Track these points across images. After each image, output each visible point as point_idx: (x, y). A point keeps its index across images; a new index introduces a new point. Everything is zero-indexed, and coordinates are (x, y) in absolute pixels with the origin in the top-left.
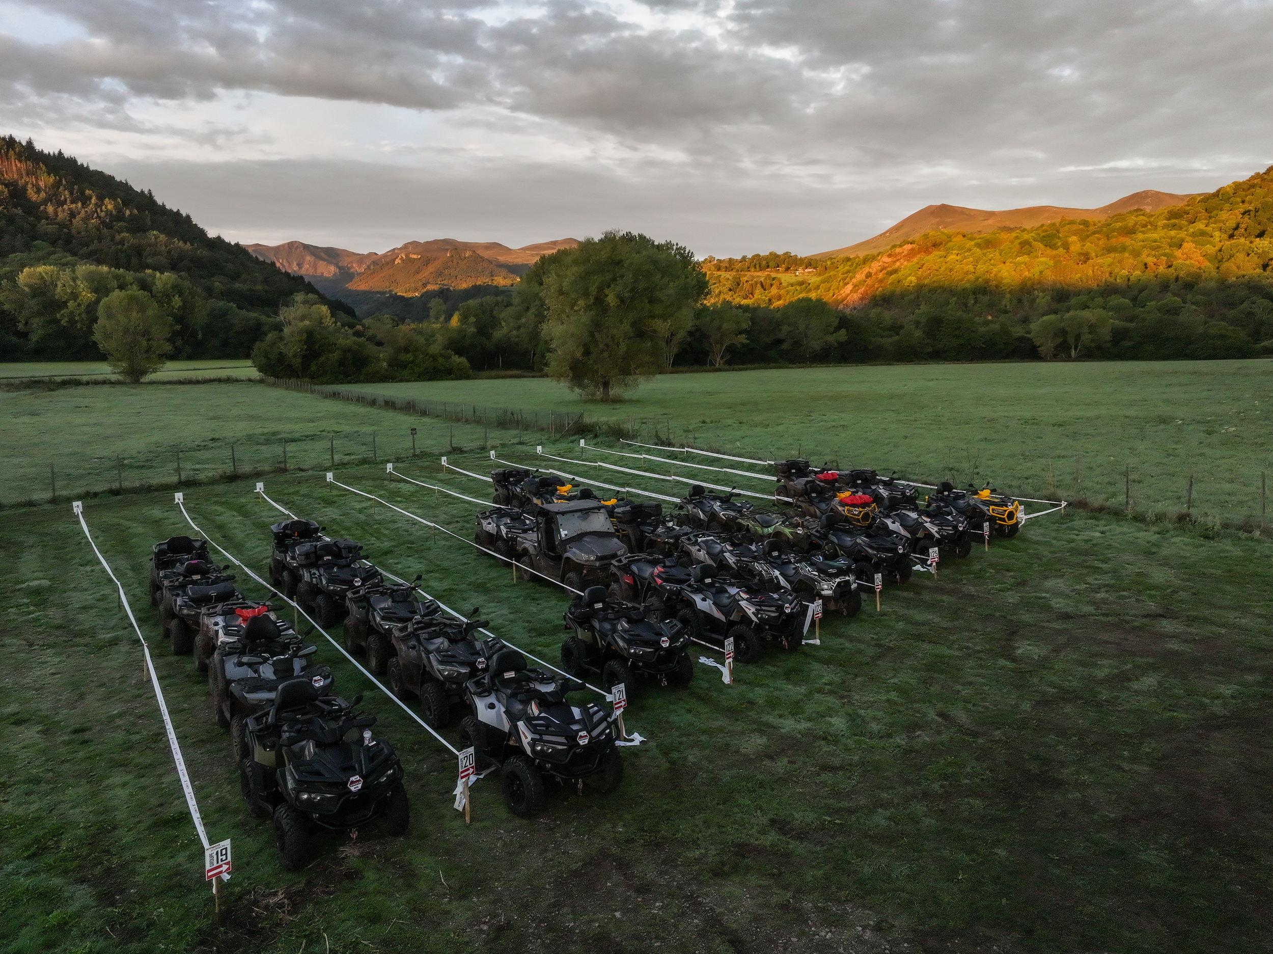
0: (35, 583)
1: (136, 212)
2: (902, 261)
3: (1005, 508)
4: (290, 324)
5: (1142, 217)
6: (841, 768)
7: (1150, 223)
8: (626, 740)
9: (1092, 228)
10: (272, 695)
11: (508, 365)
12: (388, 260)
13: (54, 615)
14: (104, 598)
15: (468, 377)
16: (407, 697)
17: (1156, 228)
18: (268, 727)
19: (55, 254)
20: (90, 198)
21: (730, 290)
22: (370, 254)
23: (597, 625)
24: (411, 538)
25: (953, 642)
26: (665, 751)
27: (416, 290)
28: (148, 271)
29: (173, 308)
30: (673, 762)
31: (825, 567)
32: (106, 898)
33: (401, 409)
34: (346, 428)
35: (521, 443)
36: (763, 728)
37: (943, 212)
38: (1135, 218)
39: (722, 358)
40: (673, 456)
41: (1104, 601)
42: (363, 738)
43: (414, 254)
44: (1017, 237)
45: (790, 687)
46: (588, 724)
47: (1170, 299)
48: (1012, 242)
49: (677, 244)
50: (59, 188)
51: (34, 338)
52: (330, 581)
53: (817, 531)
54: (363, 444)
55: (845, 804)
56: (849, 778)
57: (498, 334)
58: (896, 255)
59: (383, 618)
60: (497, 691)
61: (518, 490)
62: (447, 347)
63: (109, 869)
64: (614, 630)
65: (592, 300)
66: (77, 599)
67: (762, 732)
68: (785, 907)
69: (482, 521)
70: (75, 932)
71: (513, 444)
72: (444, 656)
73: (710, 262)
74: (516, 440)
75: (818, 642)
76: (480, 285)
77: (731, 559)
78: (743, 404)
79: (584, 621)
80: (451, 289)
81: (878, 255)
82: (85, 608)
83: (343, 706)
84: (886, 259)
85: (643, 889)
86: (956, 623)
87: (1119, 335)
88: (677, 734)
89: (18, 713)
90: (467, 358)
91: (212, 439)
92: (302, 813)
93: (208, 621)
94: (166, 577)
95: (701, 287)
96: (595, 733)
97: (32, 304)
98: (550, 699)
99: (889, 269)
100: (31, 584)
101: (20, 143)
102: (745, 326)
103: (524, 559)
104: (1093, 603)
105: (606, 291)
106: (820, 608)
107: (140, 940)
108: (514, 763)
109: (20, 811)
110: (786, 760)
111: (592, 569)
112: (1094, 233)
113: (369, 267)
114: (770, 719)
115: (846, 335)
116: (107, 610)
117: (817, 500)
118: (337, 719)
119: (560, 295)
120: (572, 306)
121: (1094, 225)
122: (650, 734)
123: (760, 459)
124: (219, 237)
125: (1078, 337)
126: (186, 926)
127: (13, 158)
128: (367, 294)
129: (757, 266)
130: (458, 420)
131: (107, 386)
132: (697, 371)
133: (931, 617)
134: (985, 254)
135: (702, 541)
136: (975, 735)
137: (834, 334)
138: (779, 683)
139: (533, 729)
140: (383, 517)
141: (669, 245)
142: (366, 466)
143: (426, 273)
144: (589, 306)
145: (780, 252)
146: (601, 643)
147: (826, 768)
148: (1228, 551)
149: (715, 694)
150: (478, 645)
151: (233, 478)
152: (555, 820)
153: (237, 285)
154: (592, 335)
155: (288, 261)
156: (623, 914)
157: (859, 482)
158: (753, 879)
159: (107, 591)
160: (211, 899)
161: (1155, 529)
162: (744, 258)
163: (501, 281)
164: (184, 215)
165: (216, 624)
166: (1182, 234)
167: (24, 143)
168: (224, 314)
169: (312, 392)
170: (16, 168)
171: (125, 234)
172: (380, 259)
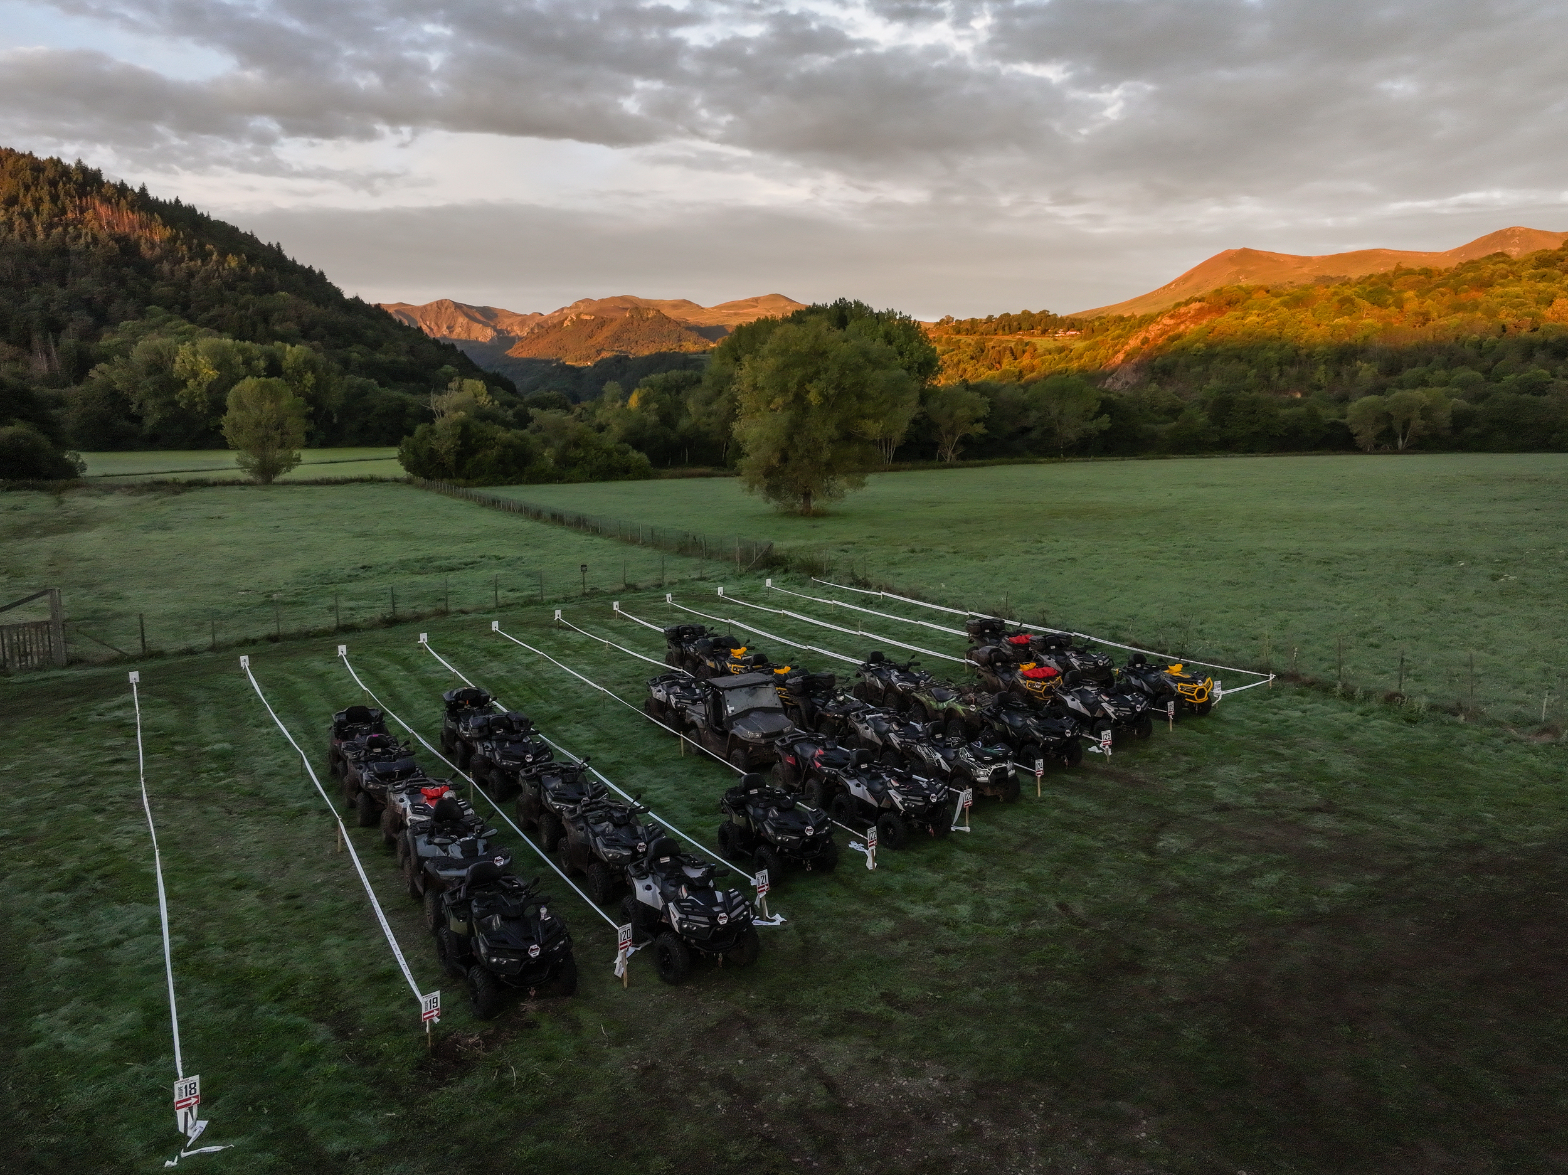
0: (217, 747)
1: (262, 269)
2: (1188, 323)
3: (1195, 686)
4: (443, 416)
5: (1502, 265)
6: (954, 951)
7: (1513, 273)
8: (768, 920)
9: (1436, 279)
10: (463, 873)
11: (696, 461)
12: (555, 322)
13: (244, 781)
14: (285, 764)
15: (648, 477)
16: (575, 875)
17: (1520, 278)
18: (461, 902)
19: (171, 320)
20: (211, 254)
21: (972, 358)
22: (533, 315)
23: (751, 811)
24: (579, 701)
25: (1101, 833)
26: (802, 931)
27: (588, 358)
28: (278, 343)
29: (305, 386)
30: (806, 941)
31: (980, 754)
32: (342, 1034)
33: (569, 524)
34: (509, 553)
35: (702, 579)
36: (895, 913)
37: (1244, 257)
38: (1492, 267)
39: (954, 451)
40: (867, 602)
41: (1269, 792)
42: (539, 914)
43: (586, 314)
44: (1335, 294)
45: (929, 874)
46: (728, 906)
47: (1536, 371)
48: (1329, 300)
49: (901, 313)
50: (175, 243)
51: (149, 423)
52: (503, 757)
53: (989, 710)
54: (528, 576)
55: (949, 982)
56: (959, 960)
57: (684, 424)
58: (1180, 316)
59: (554, 799)
60: (653, 874)
61: (692, 650)
62: (623, 440)
63: (339, 1012)
64: (766, 817)
65: (791, 398)
66: (262, 765)
67: (891, 916)
68: (875, 1061)
69: (652, 688)
70: (323, 1057)
71: (693, 580)
72: (608, 840)
73: (948, 323)
74: (695, 575)
75: (968, 829)
76: (665, 353)
77: (895, 740)
78: (967, 522)
79: (739, 806)
80: (631, 357)
81: (1158, 316)
82: (270, 775)
83: (522, 884)
84: (1168, 321)
85: (763, 1044)
86: (1112, 812)
87: (1460, 420)
88: (815, 916)
89: (235, 879)
90: (647, 454)
91: (363, 567)
92: (491, 972)
93: (395, 798)
94: (347, 748)
95: (928, 365)
96: (733, 915)
97: (147, 382)
98: (697, 884)
99: (1171, 334)
100: (215, 747)
101: (132, 190)
102: (982, 412)
103: (693, 731)
104: (1258, 795)
105: (808, 387)
106: (970, 797)
107: (372, 1065)
108: (665, 937)
109: (259, 964)
110: (906, 942)
111: (757, 747)
112: (1438, 286)
113: (532, 330)
114: (902, 904)
115: (1110, 422)
116: (290, 777)
117: (1001, 670)
118: (518, 897)
119: (754, 390)
120: (769, 403)
121: (1440, 275)
122: (790, 916)
123: (960, 608)
124: (357, 298)
125: (1406, 424)
126: (406, 1056)
127: (124, 209)
128: (531, 362)
129: (1006, 328)
130: (633, 541)
131: (237, 487)
132: (923, 468)
133: (1089, 805)
134: (1293, 315)
135: (870, 718)
136: (1084, 925)
137: (1094, 422)
138: (920, 870)
139: (681, 909)
140: (551, 675)
141: (891, 315)
142: (532, 607)
143: (600, 338)
144: (789, 404)
145: (1035, 310)
146: (754, 828)
147: (940, 951)
148: (1423, 738)
149: (856, 880)
150: (640, 830)
151: (392, 622)
152: (698, 988)
153: (379, 356)
154: (790, 437)
155: (437, 324)
156: (745, 1061)
157: (1053, 647)
158: (855, 1040)
159: (287, 757)
160: (425, 1038)
161: (1359, 709)
162: (990, 318)
163: (690, 346)
164: (317, 271)
165: (402, 800)
166: (1554, 288)
167: (137, 190)
168: (362, 392)
169: (468, 497)
170: (128, 221)
171: (249, 296)
172: (546, 321)
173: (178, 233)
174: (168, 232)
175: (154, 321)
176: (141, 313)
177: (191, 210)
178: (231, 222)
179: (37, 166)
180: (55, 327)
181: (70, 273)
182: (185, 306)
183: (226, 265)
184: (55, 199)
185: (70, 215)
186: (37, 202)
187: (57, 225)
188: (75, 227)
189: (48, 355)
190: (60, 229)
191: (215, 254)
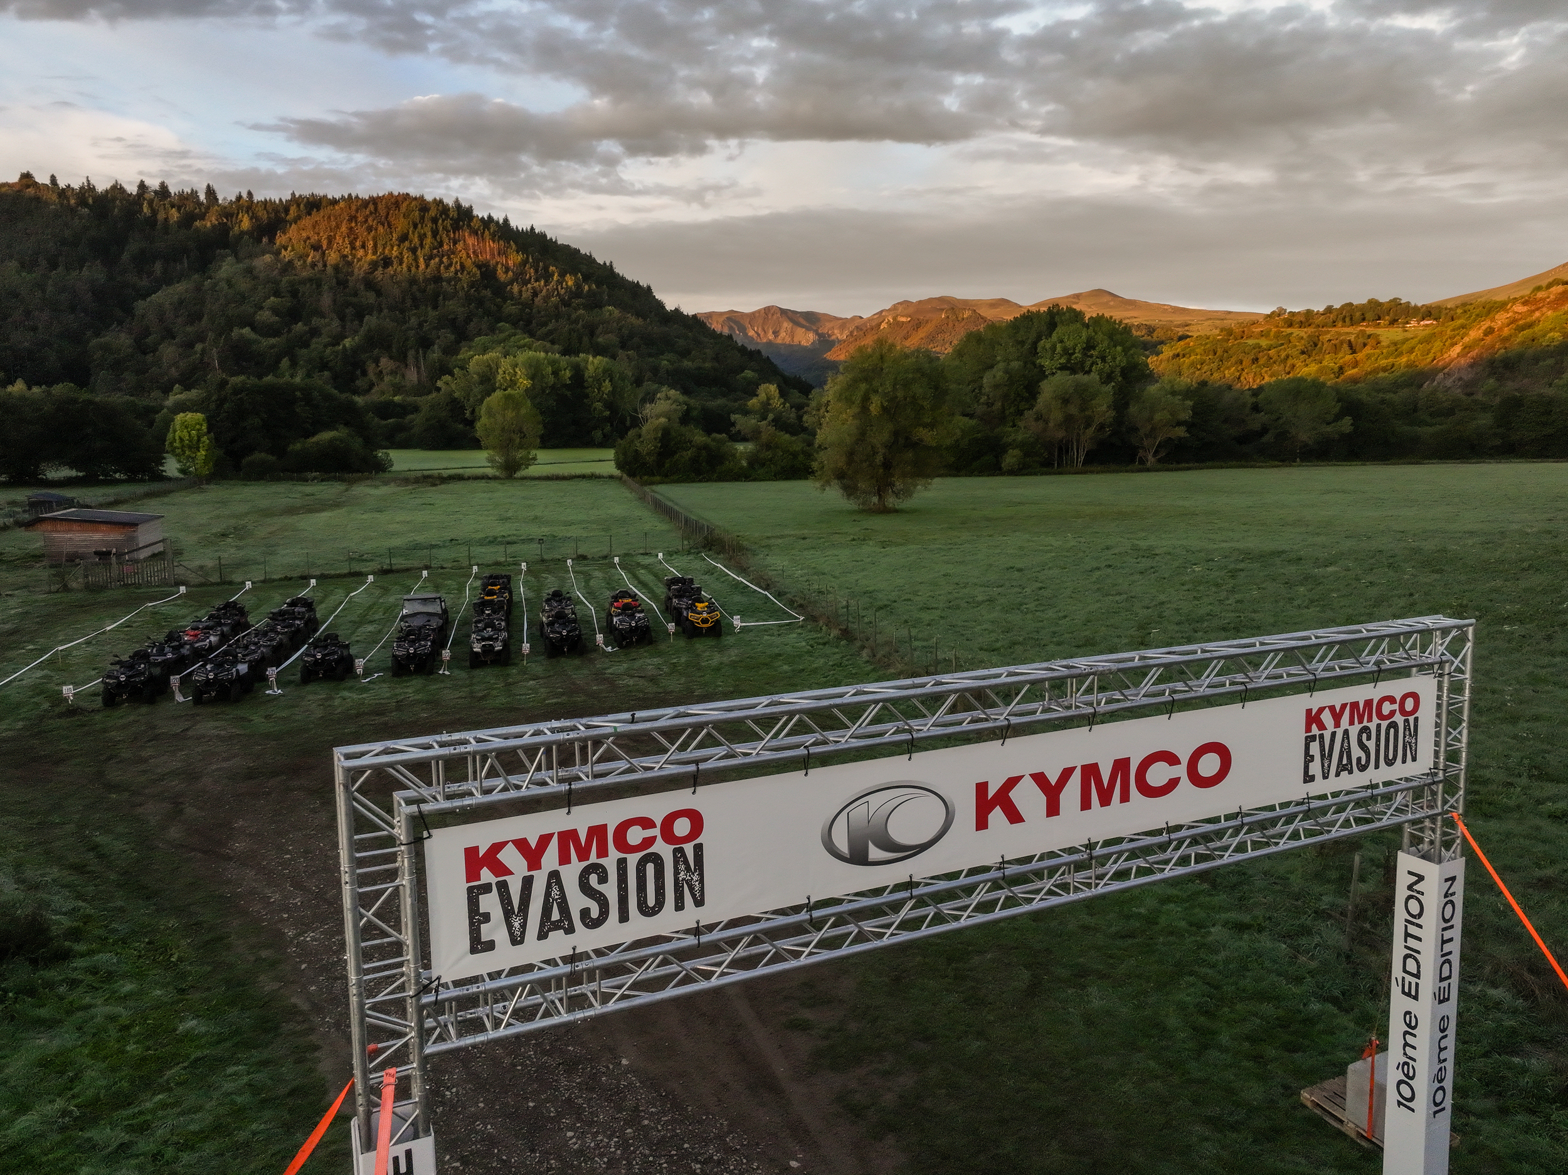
1: (594, 287)
2: (1544, 309)
12: (873, 324)
19: (515, 335)
20: (553, 275)
21: (1303, 353)
22: (854, 318)
39: (1155, 455)
43: (903, 316)
50: (525, 266)
58: (1536, 301)
73: (1279, 315)
99: (1521, 322)
101: (497, 222)
102: (1186, 415)
113: (852, 332)
115: (1352, 425)
127: (487, 238)
155: (763, 330)
164: (644, 286)
167: (501, 221)
170: (489, 249)
171: (581, 312)
172: (865, 324)
173: (528, 258)
174: (520, 258)
175: (502, 336)
176: (492, 330)
177: (543, 236)
178: (573, 245)
179: (422, 205)
180: (425, 343)
181: (441, 298)
182: (529, 322)
183: (564, 285)
184: (435, 233)
185: (446, 247)
186: (422, 238)
187: (436, 256)
188: (449, 258)
189: (419, 368)
190: (437, 260)
191: (556, 275)
